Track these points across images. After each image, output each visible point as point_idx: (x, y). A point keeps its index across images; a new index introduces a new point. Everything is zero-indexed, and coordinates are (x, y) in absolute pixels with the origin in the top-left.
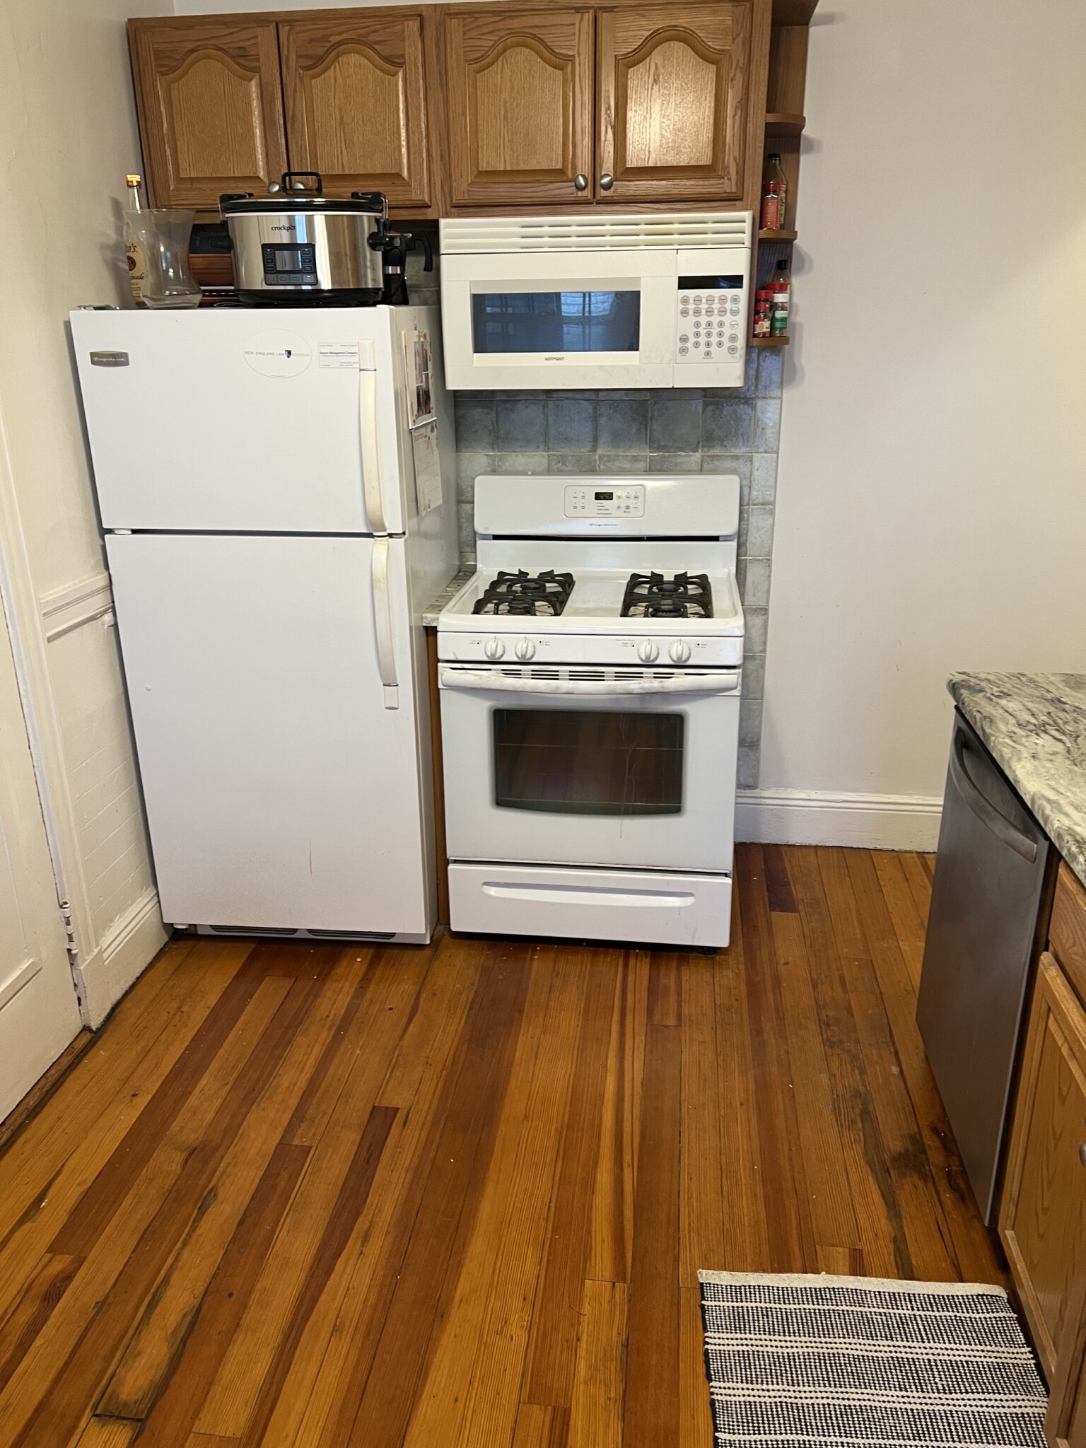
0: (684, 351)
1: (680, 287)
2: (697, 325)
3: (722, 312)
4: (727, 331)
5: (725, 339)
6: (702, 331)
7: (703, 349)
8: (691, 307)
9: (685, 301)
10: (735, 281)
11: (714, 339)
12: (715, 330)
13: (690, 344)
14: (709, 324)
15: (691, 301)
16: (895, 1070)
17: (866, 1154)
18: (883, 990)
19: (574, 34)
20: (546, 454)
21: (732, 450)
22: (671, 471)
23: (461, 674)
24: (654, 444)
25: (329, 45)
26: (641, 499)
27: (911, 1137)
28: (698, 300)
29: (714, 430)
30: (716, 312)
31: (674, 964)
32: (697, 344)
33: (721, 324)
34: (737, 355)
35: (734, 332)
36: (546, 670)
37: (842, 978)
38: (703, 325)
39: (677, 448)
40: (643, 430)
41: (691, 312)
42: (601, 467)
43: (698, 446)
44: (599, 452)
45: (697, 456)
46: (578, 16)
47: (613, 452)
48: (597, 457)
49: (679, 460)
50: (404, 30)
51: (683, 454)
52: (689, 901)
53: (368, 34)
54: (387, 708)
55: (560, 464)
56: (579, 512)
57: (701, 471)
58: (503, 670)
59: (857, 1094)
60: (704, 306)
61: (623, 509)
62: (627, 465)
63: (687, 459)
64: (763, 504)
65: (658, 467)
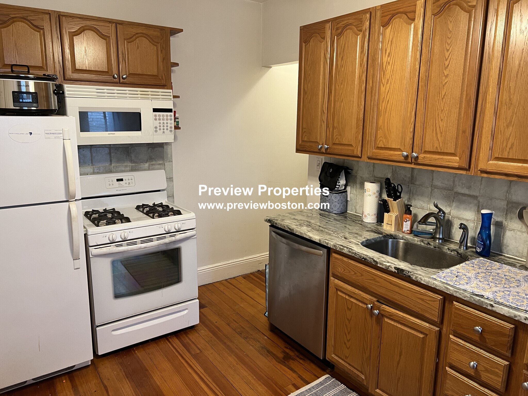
0: (156, 131)
1: (154, 111)
2: (160, 123)
3: (167, 119)
4: (169, 125)
5: (169, 128)
6: (162, 125)
7: (162, 131)
8: (158, 118)
9: (155, 116)
10: (170, 110)
11: (165, 128)
12: (165, 125)
13: (158, 129)
14: (163, 123)
15: (158, 116)
16: (266, 337)
17: (277, 361)
18: (247, 319)
19: (110, 29)
20: (92, 167)
21: (158, 162)
22: (139, 170)
23: (100, 250)
24: (132, 161)
25: (10, 17)
26: (133, 179)
27: (283, 352)
28: (159, 116)
29: (152, 156)
30: (165, 119)
31: (184, 336)
32: (160, 129)
33: (167, 123)
34: (172, 132)
35: (171, 126)
36: (132, 242)
37: (234, 320)
38: (162, 123)
39: (140, 162)
40: (128, 157)
41: (158, 119)
42: (114, 170)
43: (147, 161)
44: (113, 165)
45: (147, 165)
46: (111, 24)
47: (118, 165)
48: (112, 167)
49: (141, 166)
50: (43, 18)
51: (142, 164)
52: (186, 312)
53: (28, 16)
54: (74, 269)
55: (98, 170)
56: (111, 186)
57: (149, 169)
58: (115, 245)
59: (262, 348)
60: (161, 118)
61: (128, 184)
62: (123, 169)
63: (144, 166)
64: (170, 178)
65: (134, 169)
